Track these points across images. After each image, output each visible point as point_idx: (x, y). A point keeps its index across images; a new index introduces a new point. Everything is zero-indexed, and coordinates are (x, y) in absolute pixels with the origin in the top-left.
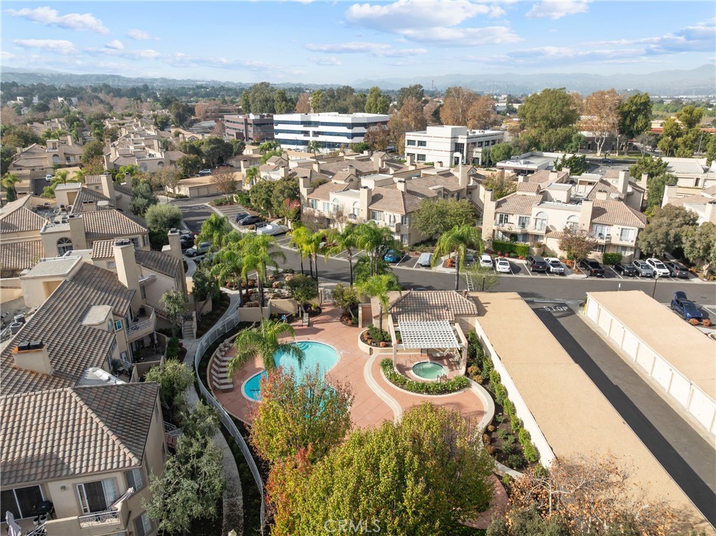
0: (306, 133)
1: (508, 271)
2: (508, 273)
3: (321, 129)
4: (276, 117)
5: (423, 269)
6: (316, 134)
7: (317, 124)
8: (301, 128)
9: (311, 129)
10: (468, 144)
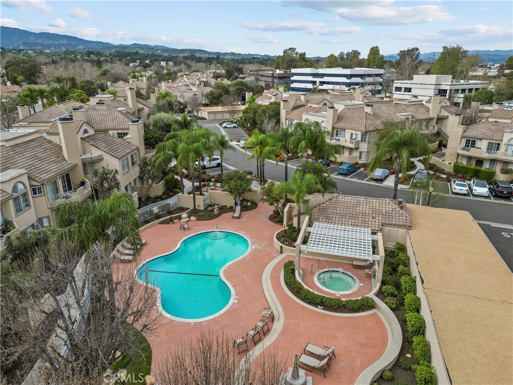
0: (314, 83)
1: (466, 192)
2: (465, 195)
3: (326, 79)
4: (293, 71)
5: (373, 183)
6: (322, 83)
7: (323, 75)
8: (311, 78)
9: (318, 80)
10: (451, 90)
